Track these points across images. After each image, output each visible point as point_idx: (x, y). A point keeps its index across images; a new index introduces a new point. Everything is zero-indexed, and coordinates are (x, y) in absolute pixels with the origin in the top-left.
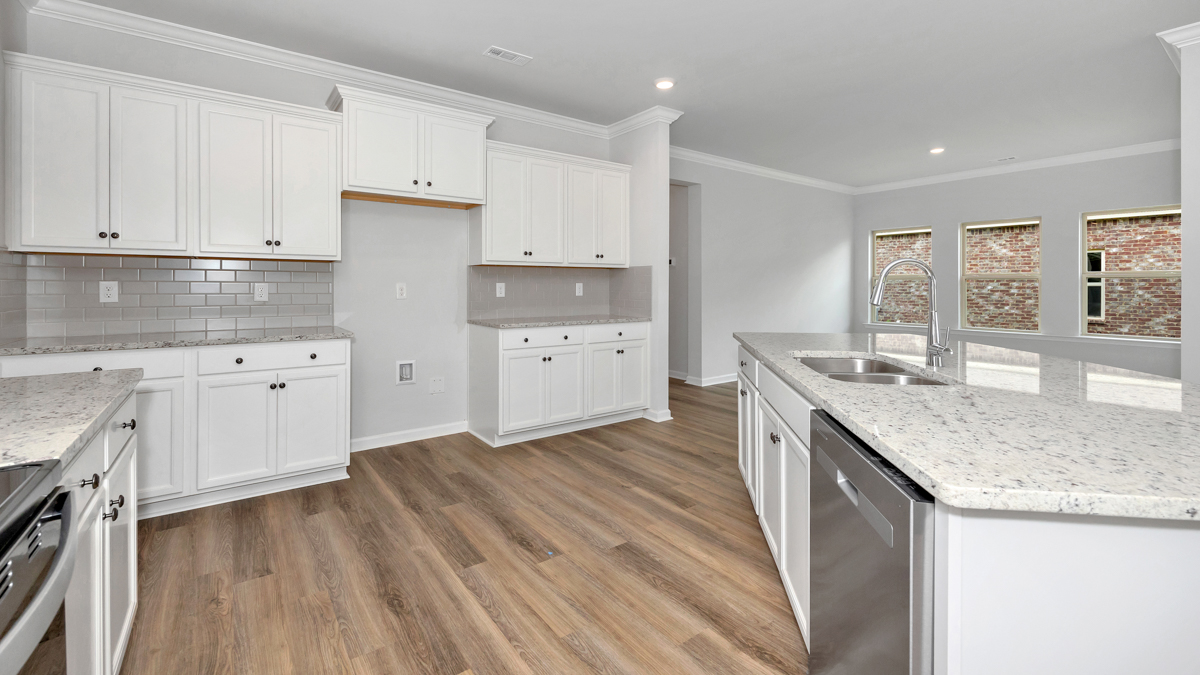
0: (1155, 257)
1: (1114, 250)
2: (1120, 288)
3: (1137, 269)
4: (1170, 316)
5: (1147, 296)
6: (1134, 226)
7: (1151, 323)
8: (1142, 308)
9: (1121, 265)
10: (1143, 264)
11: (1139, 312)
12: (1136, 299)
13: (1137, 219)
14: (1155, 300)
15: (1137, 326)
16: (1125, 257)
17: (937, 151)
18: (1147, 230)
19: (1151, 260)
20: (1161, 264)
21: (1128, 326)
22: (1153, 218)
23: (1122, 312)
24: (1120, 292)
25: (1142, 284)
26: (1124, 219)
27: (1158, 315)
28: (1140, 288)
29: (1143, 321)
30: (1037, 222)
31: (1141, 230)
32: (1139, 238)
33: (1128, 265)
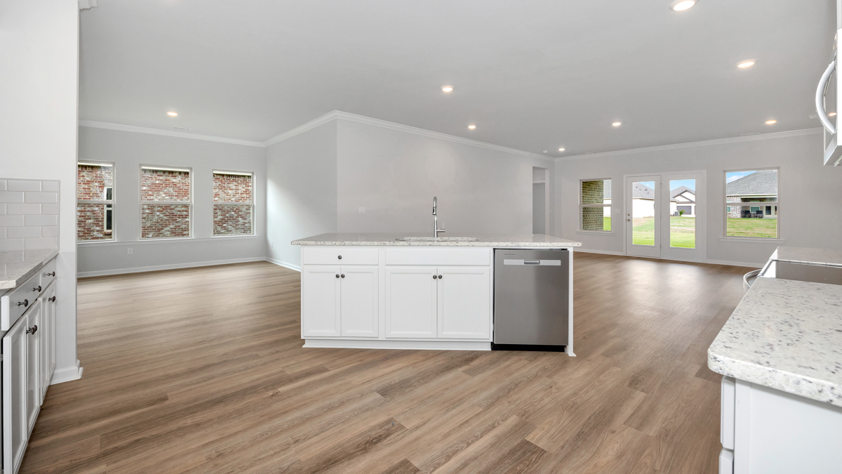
0: (165, 193)
1: (144, 188)
2: (147, 211)
3: (156, 200)
4: (172, 226)
5: (161, 215)
6: (155, 175)
7: (163, 231)
8: (158, 222)
9: (148, 198)
10: (159, 197)
11: (157, 225)
12: (156, 217)
13: (156, 171)
14: (165, 218)
15: (156, 233)
16: (150, 193)
17: (172, 114)
18: (161, 178)
19: (163, 195)
20: (168, 197)
21: (152, 233)
22: (164, 172)
23: (149, 225)
24: (148, 213)
25: (159, 208)
26: (150, 170)
27: (166, 226)
28: (158, 211)
29: (159, 230)
30: (188, 171)
31: (158, 178)
32: (157, 182)
33: (152, 197)
